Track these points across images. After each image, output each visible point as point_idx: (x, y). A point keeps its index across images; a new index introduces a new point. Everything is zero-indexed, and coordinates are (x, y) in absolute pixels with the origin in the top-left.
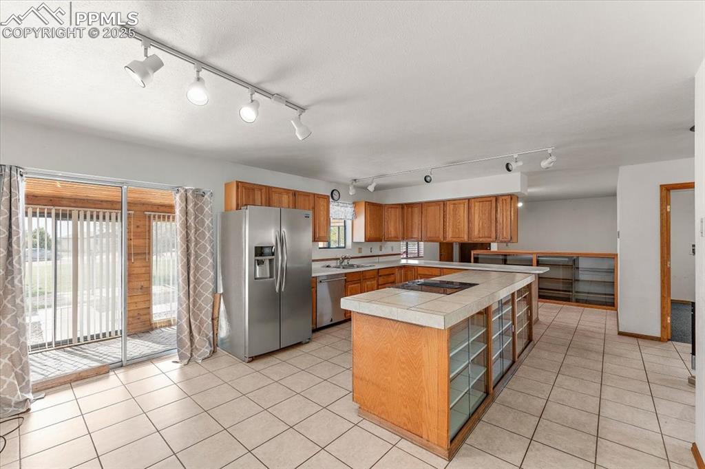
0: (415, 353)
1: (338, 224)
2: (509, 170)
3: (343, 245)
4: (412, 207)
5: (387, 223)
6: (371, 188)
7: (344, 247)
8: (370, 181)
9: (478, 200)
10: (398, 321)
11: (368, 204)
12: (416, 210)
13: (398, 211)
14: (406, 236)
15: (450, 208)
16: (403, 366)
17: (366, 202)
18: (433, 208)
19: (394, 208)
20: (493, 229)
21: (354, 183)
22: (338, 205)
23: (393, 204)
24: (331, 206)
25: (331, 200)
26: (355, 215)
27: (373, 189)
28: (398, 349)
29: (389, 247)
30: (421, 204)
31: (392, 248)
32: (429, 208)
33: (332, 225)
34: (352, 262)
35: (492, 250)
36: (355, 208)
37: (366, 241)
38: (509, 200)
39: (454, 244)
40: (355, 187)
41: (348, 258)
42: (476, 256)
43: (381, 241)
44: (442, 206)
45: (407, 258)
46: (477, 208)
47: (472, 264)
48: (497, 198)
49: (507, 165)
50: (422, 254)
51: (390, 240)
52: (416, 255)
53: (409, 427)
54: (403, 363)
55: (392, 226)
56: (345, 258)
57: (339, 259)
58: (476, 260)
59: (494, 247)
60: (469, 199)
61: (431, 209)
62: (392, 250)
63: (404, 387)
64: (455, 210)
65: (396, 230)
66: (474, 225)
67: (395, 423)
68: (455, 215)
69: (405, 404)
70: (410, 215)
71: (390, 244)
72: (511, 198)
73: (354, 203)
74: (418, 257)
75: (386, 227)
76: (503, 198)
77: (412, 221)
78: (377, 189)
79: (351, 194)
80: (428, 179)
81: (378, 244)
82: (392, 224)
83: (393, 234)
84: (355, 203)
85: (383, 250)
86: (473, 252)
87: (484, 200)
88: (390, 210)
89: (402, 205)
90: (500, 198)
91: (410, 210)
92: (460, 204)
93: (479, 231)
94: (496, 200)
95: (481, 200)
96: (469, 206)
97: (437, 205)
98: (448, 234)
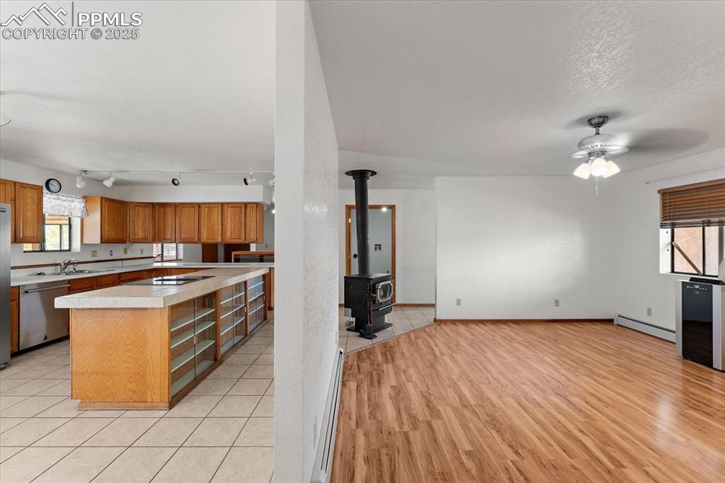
0: (140, 334)
1: (60, 222)
2: (247, 184)
3: (67, 248)
4: (165, 208)
5: (134, 222)
6: (108, 183)
7: (69, 250)
8: (107, 174)
9: (230, 205)
10: (123, 309)
11: (104, 200)
12: (169, 211)
13: (148, 211)
14: (159, 238)
15: (204, 211)
16: (128, 348)
17: (102, 198)
18: (187, 209)
19: (143, 207)
20: (243, 232)
21: (84, 174)
22: (58, 199)
23: (140, 203)
24: (45, 199)
25: (45, 191)
26: (87, 211)
27: (111, 185)
29: (136, 250)
30: (175, 205)
31: (142, 250)
32: (184, 210)
33: (47, 222)
34: (79, 267)
35: (251, 250)
36: (85, 203)
37: (102, 242)
38: (255, 208)
39: (219, 245)
40: (84, 179)
41: (72, 264)
42: (236, 257)
43: (125, 242)
44: (197, 208)
45: (162, 261)
46: (229, 212)
47: (233, 263)
48: (246, 204)
49: (245, 180)
50: (181, 257)
51: (136, 241)
52: (175, 258)
53: (135, 398)
54: (128, 345)
55: (139, 226)
56: (70, 263)
57: (60, 264)
58: (237, 260)
59: (253, 248)
60: (222, 204)
61: (186, 211)
62: (142, 253)
63: (129, 366)
64: (209, 212)
65: (144, 231)
66: (227, 227)
67: (121, 400)
68: (209, 218)
69: (130, 380)
70: (162, 216)
71: (138, 246)
72: (257, 207)
73: (84, 197)
74: (177, 260)
75: (131, 226)
76: (251, 205)
77: (164, 222)
78: (115, 184)
79: (78, 186)
80: (176, 182)
81: (122, 246)
82: (140, 224)
83: (141, 235)
84: (86, 199)
85: (128, 252)
86: (233, 254)
87: (235, 205)
88: (137, 208)
89: (153, 204)
90: (249, 205)
91: (162, 210)
92: (215, 207)
93: (231, 233)
94: (245, 207)
95: (233, 205)
96: (222, 210)
97: (192, 207)
98: (203, 236)
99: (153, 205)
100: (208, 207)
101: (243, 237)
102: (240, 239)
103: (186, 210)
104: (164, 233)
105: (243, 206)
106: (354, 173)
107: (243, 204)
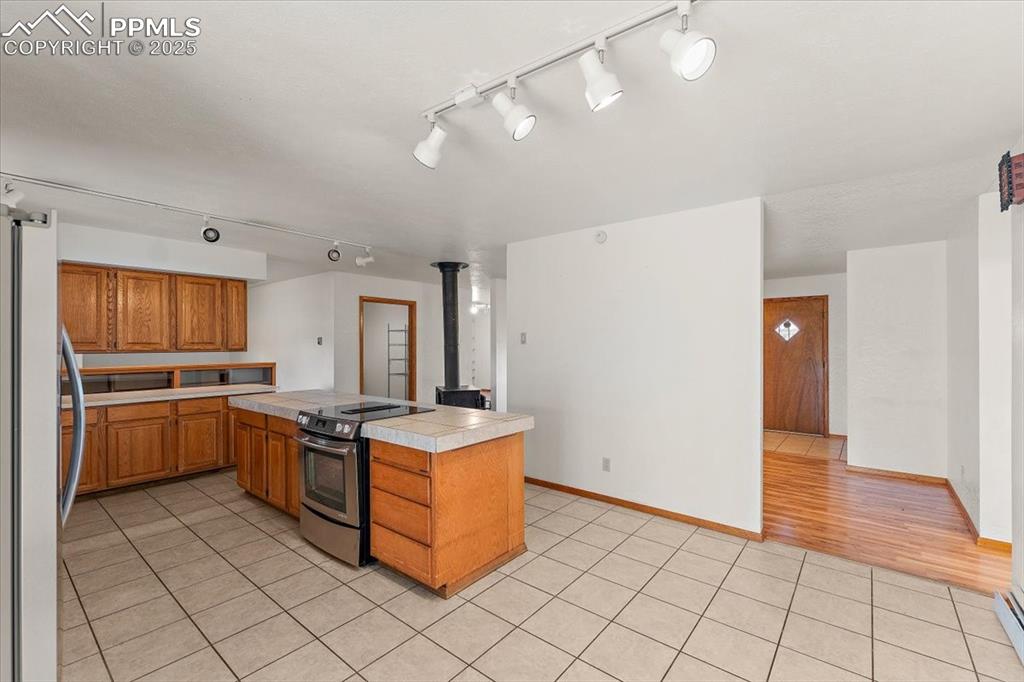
20: (218, 330)
44: (103, 277)
64: (139, 290)
87: (201, 280)
90: (229, 284)
92: (151, 280)
93: (193, 333)
94: (222, 285)
95: (197, 280)
96: (170, 286)
97: (90, 273)
98: (120, 336)
100: (136, 279)
101: (219, 339)
102: (212, 343)
105: (219, 283)
106: (443, 266)
107: (218, 279)
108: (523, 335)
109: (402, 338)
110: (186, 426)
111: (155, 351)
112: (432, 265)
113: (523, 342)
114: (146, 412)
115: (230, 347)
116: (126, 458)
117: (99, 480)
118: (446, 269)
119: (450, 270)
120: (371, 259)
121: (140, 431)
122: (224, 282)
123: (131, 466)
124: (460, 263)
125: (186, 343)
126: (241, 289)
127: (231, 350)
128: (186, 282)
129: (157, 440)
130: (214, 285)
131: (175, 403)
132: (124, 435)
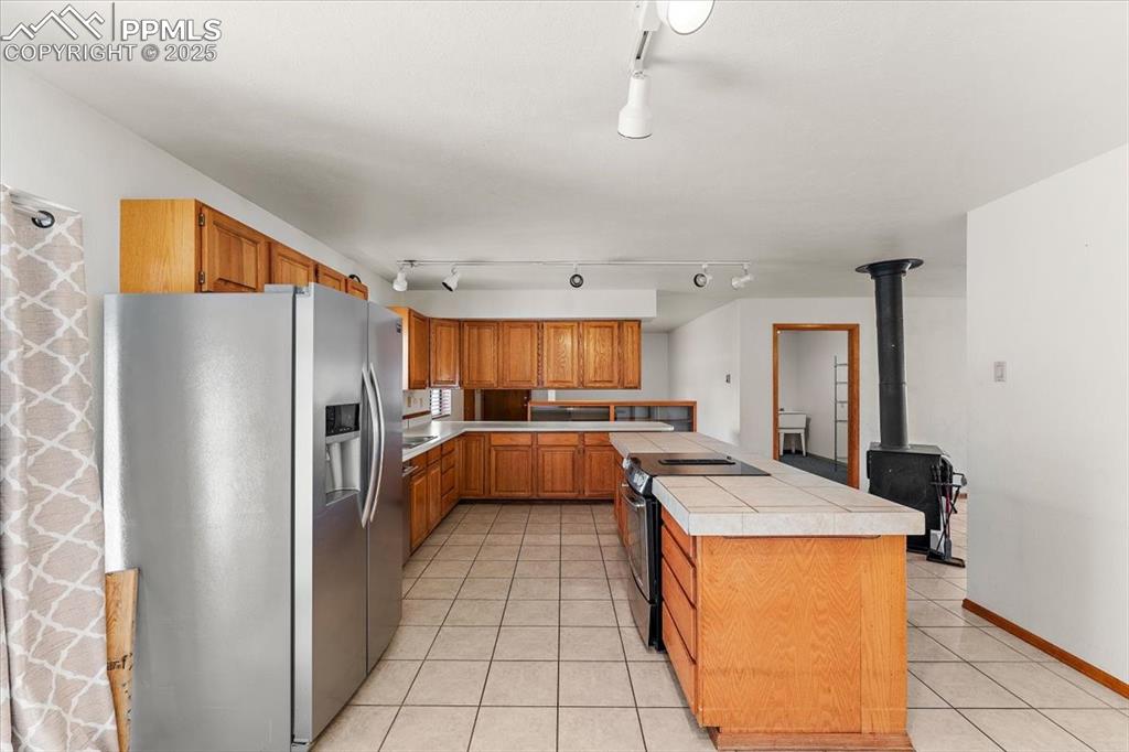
0: (847, 588)
4: (479, 327)
5: (437, 353)
9: (593, 324)
10: (813, 537)
12: (487, 334)
13: (453, 334)
15: (550, 333)
16: (822, 617)
17: (410, 311)
18: (519, 331)
19: (448, 326)
20: (615, 369)
23: (444, 319)
28: (813, 589)
31: (421, 401)
32: (513, 332)
37: (409, 387)
43: (425, 387)
44: (535, 328)
46: (591, 337)
47: (529, 423)
49: (697, 277)
51: (439, 386)
55: (443, 361)
60: (578, 322)
62: (422, 405)
63: (823, 656)
64: (557, 337)
65: (449, 368)
66: (588, 362)
68: (557, 345)
69: (826, 685)
70: (475, 341)
72: (639, 326)
76: (629, 323)
82: (444, 356)
87: (602, 324)
88: (439, 328)
89: (459, 321)
90: (625, 324)
91: (475, 331)
92: (565, 327)
93: (595, 372)
94: (619, 327)
95: (598, 324)
96: (578, 332)
97: (527, 327)
98: (545, 376)
99: (459, 324)
100: (555, 327)
101: (616, 378)
102: (611, 382)
103: (516, 333)
104: (479, 372)
105: (616, 325)
106: (874, 269)
107: (615, 321)
108: (1000, 366)
109: (843, 374)
110: (590, 456)
111: (568, 388)
112: (858, 270)
113: (1000, 378)
114: (563, 440)
115: (626, 385)
116: (548, 476)
117: (532, 490)
118: (880, 273)
119: (888, 276)
120: (748, 278)
121: (558, 456)
122: (621, 323)
123: (553, 483)
124: (907, 261)
125: (591, 382)
126: (636, 328)
127: (626, 388)
128: (591, 327)
129: (569, 464)
130: (612, 327)
131: (582, 434)
132: (548, 457)
